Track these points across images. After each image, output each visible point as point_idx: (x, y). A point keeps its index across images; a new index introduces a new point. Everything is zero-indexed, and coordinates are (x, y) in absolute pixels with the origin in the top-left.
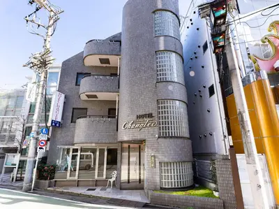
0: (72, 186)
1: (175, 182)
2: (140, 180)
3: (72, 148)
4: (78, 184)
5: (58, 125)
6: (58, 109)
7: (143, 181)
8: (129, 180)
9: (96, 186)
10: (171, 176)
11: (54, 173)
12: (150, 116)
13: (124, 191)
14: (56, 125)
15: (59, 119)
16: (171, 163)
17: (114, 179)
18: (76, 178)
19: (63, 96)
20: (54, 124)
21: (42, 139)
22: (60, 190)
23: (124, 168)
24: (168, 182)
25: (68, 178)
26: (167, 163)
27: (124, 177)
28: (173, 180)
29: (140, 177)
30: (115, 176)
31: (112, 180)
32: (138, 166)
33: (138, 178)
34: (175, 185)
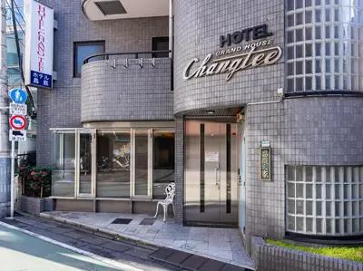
0: (86, 210)
1: (328, 221)
2: (229, 201)
3: (78, 132)
4: (98, 207)
5: (46, 83)
6: (41, 46)
7: (237, 206)
8: (202, 201)
9: (133, 213)
10: (319, 204)
11: (50, 183)
12: (261, 32)
13: (193, 230)
14: (41, 81)
15: (47, 69)
16: (319, 169)
17: (169, 200)
18: (92, 195)
19: (49, 13)
20: (36, 80)
21: (16, 113)
22: (61, 218)
23: (192, 177)
24: (310, 220)
25: (77, 194)
26: (309, 169)
27: (192, 196)
28: (324, 216)
29: (228, 195)
30: (172, 193)
31: (165, 203)
32: (224, 174)
33: (224, 198)
34: (329, 229)
